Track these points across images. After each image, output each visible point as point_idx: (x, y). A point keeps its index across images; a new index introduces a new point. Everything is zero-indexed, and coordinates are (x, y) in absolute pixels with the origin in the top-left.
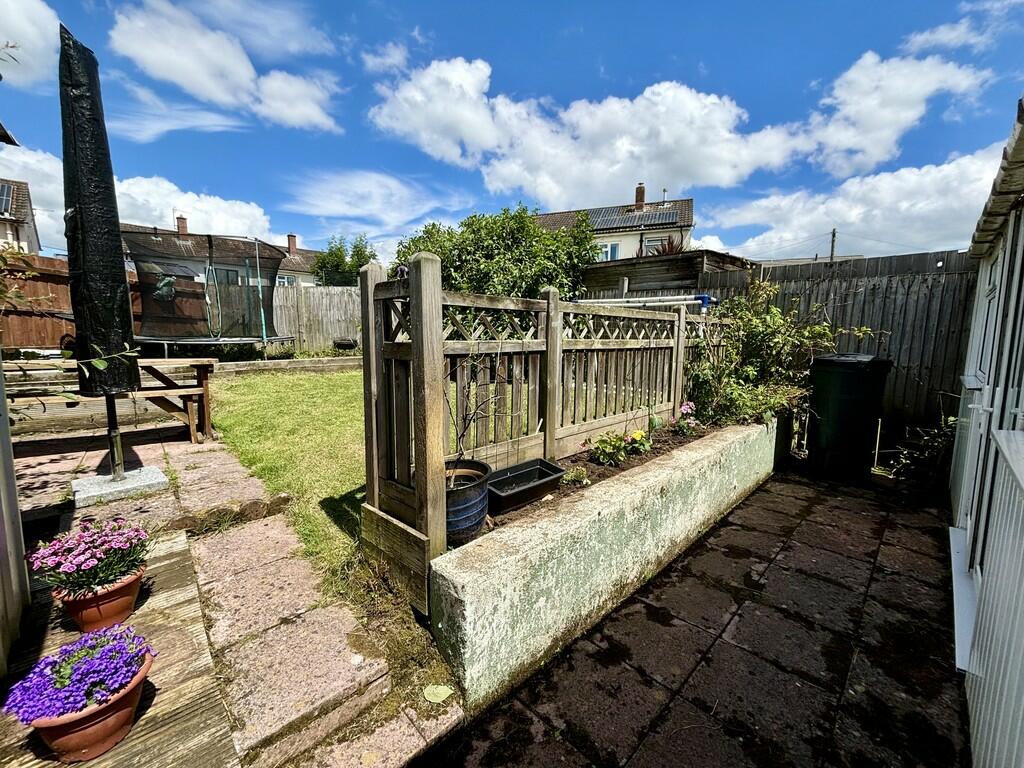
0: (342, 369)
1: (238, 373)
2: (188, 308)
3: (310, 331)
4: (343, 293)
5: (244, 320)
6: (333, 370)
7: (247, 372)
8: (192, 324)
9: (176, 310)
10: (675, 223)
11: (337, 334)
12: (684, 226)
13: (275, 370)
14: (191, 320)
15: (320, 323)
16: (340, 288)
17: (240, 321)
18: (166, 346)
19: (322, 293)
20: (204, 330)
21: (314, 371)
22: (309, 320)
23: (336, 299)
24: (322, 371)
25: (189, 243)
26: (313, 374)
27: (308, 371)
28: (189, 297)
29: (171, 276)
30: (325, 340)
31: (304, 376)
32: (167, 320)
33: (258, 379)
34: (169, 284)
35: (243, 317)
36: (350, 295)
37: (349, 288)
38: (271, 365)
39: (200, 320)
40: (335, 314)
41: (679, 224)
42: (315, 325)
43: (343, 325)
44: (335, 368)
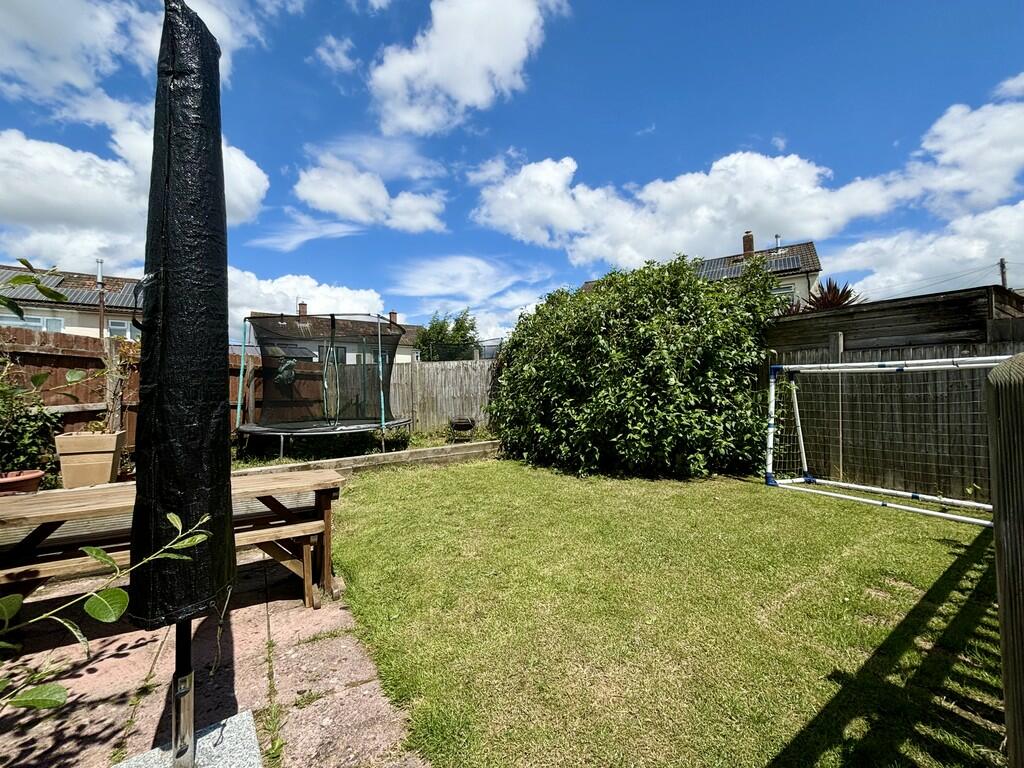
0: (466, 458)
1: (356, 470)
2: (305, 391)
3: (423, 410)
4: (458, 367)
5: (357, 401)
6: (456, 460)
7: (365, 468)
8: (307, 406)
9: (295, 392)
10: (798, 269)
11: (452, 413)
12: (811, 271)
13: (395, 464)
14: (307, 403)
15: (434, 400)
16: (456, 363)
17: (354, 402)
18: (282, 438)
19: (437, 369)
20: (319, 414)
21: (436, 462)
22: (423, 397)
23: (451, 375)
24: (446, 462)
25: (307, 325)
26: (436, 467)
27: (430, 463)
28: (306, 379)
29: (292, 359)
30: (439, 419)
31: (427, 470)
32: (285, 404)
33: (376, 478)
34: (290, 367)
35: (357, 396)
36: (466, 369)
37: (465, 362)
38: (391, 459)
39: (315, 402)
40: (450, 391)
41: (803, 270)
42: (429, 404)
43: (458, 402)
44: (458, 458)
